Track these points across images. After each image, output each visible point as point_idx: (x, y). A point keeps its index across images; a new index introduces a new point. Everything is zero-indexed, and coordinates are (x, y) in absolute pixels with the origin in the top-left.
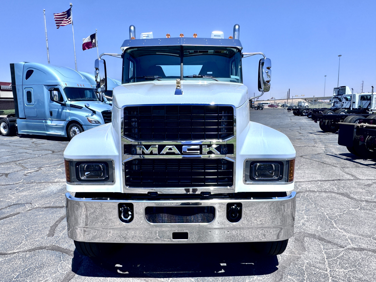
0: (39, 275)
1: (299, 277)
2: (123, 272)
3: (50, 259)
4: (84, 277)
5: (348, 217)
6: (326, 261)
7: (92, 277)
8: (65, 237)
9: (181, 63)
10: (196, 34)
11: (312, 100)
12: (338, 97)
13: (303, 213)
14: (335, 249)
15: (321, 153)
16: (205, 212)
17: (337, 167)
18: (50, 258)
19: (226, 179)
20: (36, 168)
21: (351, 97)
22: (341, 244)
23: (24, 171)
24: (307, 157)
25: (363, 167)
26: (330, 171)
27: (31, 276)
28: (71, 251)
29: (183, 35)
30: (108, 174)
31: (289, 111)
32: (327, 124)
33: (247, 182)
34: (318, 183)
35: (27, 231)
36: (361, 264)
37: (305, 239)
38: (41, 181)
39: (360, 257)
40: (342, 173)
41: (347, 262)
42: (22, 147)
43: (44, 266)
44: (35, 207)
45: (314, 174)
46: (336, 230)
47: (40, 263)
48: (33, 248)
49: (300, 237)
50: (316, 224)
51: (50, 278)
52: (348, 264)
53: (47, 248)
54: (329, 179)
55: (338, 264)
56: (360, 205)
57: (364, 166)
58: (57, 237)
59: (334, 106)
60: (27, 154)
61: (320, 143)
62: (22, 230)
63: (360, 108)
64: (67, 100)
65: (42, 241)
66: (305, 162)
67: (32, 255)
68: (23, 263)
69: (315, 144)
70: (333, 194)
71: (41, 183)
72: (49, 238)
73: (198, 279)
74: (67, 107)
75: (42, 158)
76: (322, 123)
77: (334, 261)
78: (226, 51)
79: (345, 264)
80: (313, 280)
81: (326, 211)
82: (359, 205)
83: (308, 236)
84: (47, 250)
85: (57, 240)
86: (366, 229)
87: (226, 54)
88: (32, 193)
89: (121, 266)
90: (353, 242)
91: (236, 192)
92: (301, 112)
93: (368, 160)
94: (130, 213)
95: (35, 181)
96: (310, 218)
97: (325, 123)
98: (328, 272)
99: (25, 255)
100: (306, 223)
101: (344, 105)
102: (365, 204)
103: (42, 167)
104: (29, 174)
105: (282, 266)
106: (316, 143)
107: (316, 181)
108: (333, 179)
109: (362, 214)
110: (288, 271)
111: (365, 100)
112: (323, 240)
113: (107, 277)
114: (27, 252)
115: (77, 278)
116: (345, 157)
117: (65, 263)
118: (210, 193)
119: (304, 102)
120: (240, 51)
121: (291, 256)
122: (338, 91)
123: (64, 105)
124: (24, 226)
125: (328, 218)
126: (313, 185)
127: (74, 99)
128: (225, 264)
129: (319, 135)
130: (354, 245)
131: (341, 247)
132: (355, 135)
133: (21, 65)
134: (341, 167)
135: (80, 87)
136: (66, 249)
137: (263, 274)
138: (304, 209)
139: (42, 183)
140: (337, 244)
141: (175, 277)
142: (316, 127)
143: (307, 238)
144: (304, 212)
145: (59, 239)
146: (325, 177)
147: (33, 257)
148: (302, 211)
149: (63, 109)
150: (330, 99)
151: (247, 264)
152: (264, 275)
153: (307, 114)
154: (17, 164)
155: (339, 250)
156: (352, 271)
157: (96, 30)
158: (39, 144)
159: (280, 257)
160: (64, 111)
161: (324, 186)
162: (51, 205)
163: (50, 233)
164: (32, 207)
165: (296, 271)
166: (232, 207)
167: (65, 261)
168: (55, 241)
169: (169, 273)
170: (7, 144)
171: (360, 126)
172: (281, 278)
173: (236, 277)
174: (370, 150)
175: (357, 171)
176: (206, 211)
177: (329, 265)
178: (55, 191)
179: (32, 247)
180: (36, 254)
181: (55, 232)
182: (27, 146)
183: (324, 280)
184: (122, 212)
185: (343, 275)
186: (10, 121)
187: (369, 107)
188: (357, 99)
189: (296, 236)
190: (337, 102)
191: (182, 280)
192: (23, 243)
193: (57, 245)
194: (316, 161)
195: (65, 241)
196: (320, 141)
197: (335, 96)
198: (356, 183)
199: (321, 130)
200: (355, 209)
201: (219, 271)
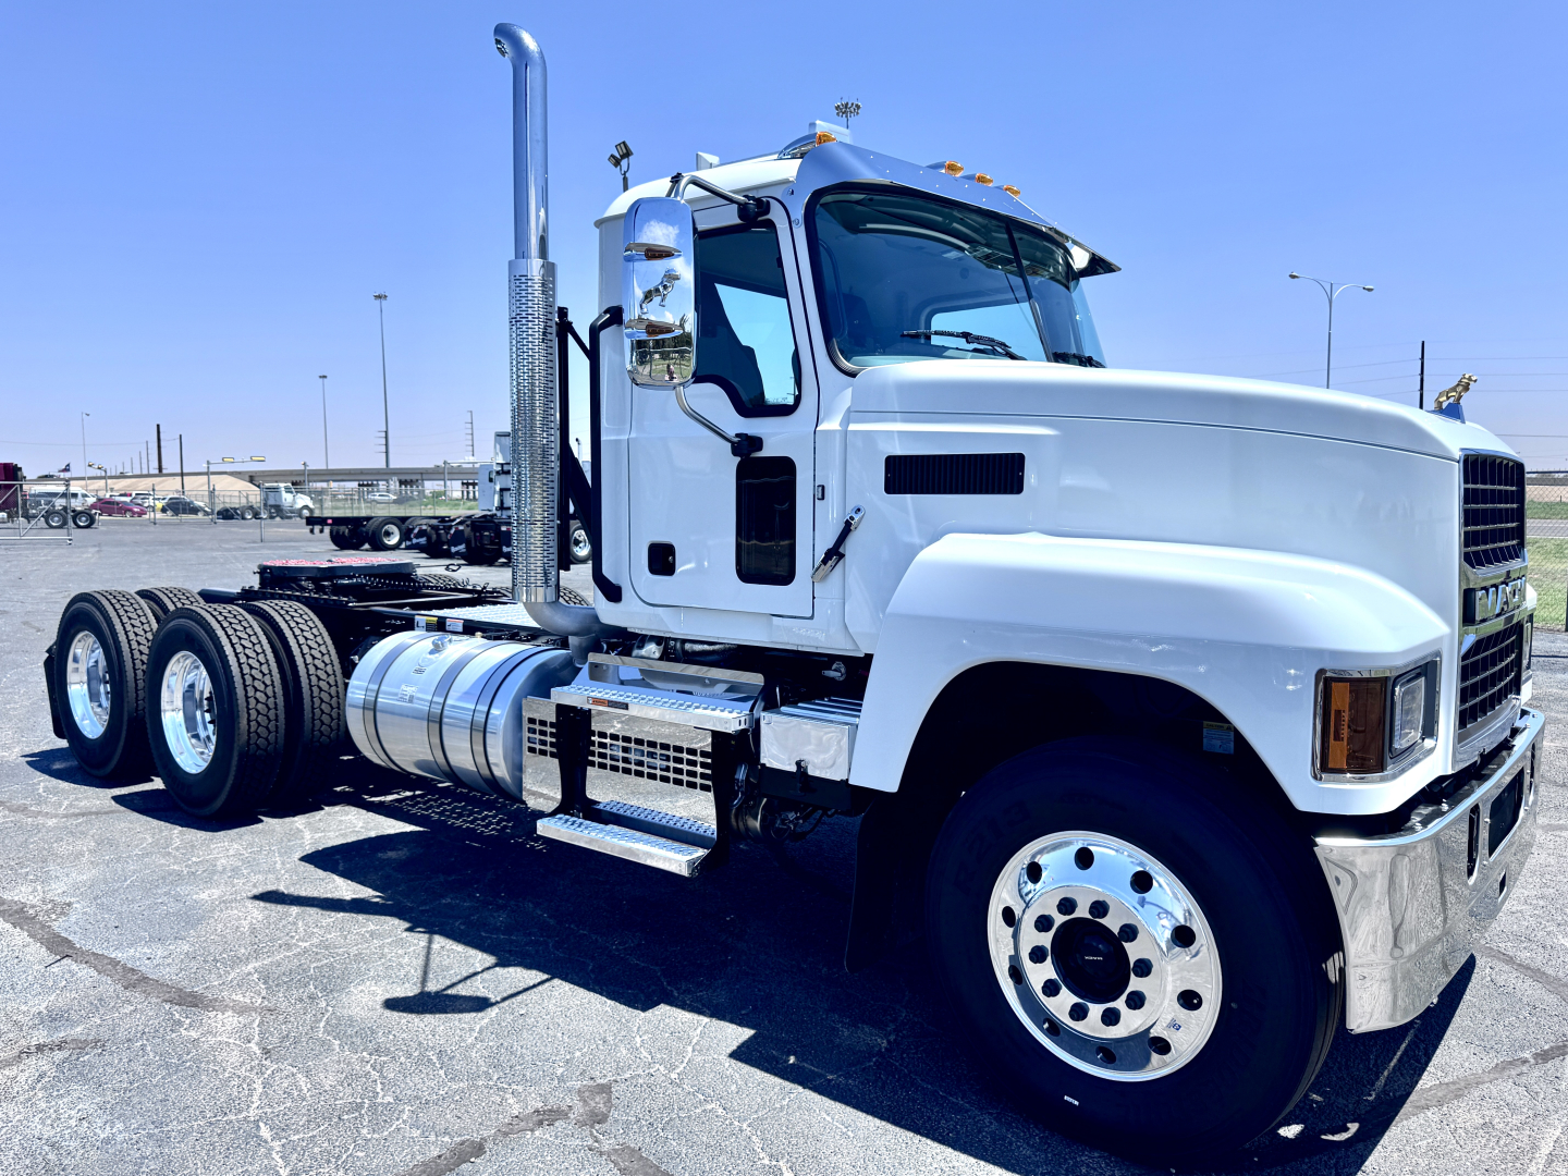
92: (374, 533)
119: (289, 491)
197: (502, 465)
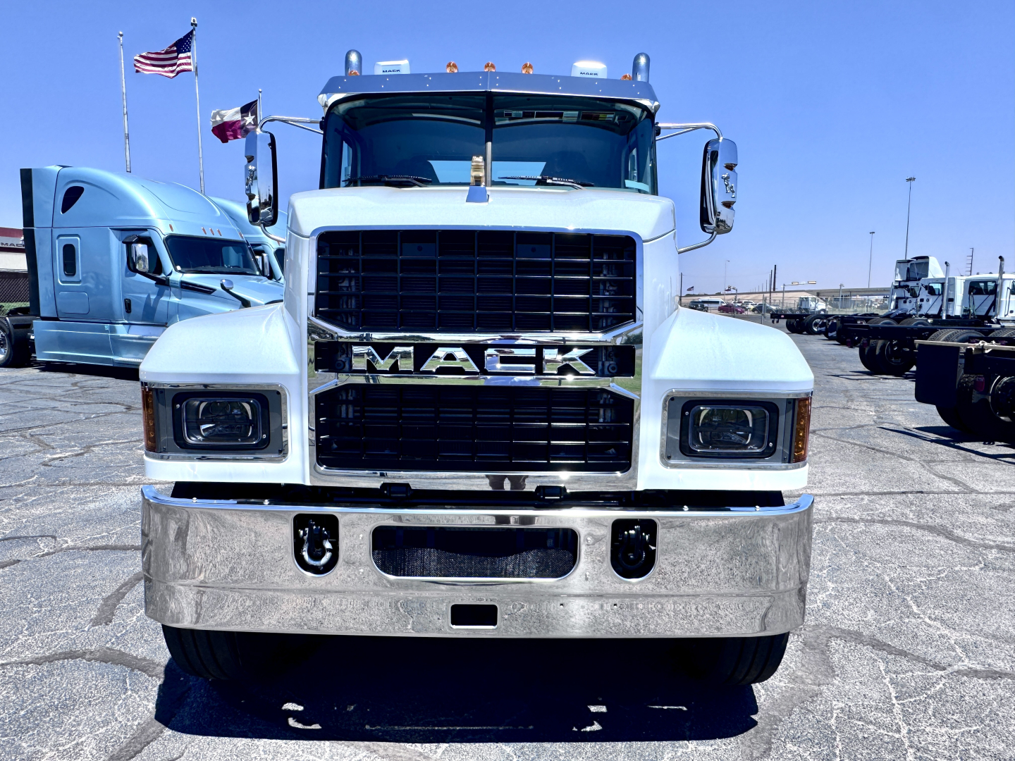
0: (58, 729)
1: (820, 748)
2: (304, 724)
3: (94, 686)
4: (189, 735)
5: (953, 589)
6: (897, 705)
7: (213, 738)
8: (144, 628)
9: (487, 141)
10: (530, 65)
11: (836, 294)
12: (907, 286)
13: (824, 575)
14: (920, 673)
15: (865, 425)
16: (548, 545)
17: (912, 460)
18: (94, 682)
19: (612, 451)
20: (76, 448)
21: (943, 284)
22: (937, 661)
23: (44, 453)
24: (829, 433)
25: (984, 463)
26: (892, 470)
27: (36, 732)
28: (158, 665)
29: (493, 66)
30: (267, 429)
31: (776, 320)
32: (880, 353)
33: (672, 462)
34: (862, 499)
35: (35, 609)
36: (998, 715)
37: (833, 643)
38: (87, 479)
39: (992, 696)
40: (926, 475)
41: (958, 709)
42: (44, 394)
43: (74, 705)
44: (65, 546)
45: (849, 475)
46: (920, 621)
47: (65, 696)
48: (47, 654)
49: (818, 637)
50: (863, 604)
51: (88, 737)
52: (959, 715)
53: (87, 657)
54: (892, 490)
55: (930, 713)
56: (983, 557)
57: (988, 459)
58: (119, 627)
59: (896, 307)
60: (56, 412)
61: (861, 399)
62: (22, 605)
63: (968, 315)
64: (174, 270)
65: (74, 636)
66: (824, 446)
67: (43, 674)
68: (14, 693)
69: (848, 401)
70: (906, 529)
71: (88, 484)
72: (97, 627)
73: (523, 747)
74: (173, 289)
75: (98, 423)
76: (867, 349)
77: (918, 704)
78: (612, 116)
79: (952, 712)
80: (860, 756)
81: (888, 570)
82: (980, 559)
83: (839, 636)
84: (89, 660)
85: (119, 635)
86: (1003, 621)
87: (612, 123)
88: (60, 511)
89: (301, 708)
90: (971, 654)
91: (640, 488)
92: (807, 324)
93: (997, 443)
94: (328, 545)
95: (70, 480)
96: (843, 588)
97: (874, 349)
98: (902, 734)
99: (21, 672)
100: (832, 601)
101: (923, 306)
102: (998, 556)
103: (94, 446)
104: (56, 462)
105: (769, 714)
106: (852, 401)
107: (856, 494)
108: (902, 490)
109: (990, 580)
110: (785, 730)
111: (982, 294)
112: (884, 647)
113: (256, 738)
114: (30, 665)
115: (169, 740)
116: (933, 436)
117: (137, 696)
118: (562, 491)
119: (814, 300)
120: (650, 115)
121: (792, 688)
122: (908, 269)
123: (164, 284)
124: (29, 596)
125: (894, 588)
126: (849, 505)
127: (192, 269)
128: (603, 709)
129: (859, 382)
130: (974, 662)
131: (937, 667)
132: (961, 373)
133: (50, 172)
134: (924, 461)
135: (209, 235)
136: (144, 659)
137: (713, 737)
138: (826, 564)
139: (92, 485)
140: (924, 660)
141: (458, 742)
142: (850, 361)
143: (839, 642)
144: (825, 571)
145: (124, 631)
146: (880, 485)
147: (46, 678)
148: (821, 570)
149: (160, 294)
150: (885, 293)
151: (665, 708)
152: (718, 741)
153: (823, 329)
154: (25, 437)
155: (930, 674)
156: (972, 732)
157: (260, 92)
158: (93, 388)
159: (763, 691)
160: (163, 299)
161: (878, 506)
162: (112, 542)
163: (100, 615)
164: (55, 547)
165: (811, 731)
166: (628, 532)
167: (138, 690)
168: (113, 637)
169: (438, 730)
170: (4, 386)
171: (975, 349)
172: (767, 749)
173: (634, 742)
174: (1002, 418)
175: (969, 471)
176: (550, 542)
177: (904, 716)
178: (124, 507)
179: (44, 652)
180: (55, 670)
181: (117, 612)
182: (59, 391)
183: (892, 757)
184: (304, 540)
185: (947, 743)
186: (16, 326)
187: (992, 313)
188: (960, 292)
189: (807, 633)
190: (905, 299)
191: (478, 749)
192: (19, 641)
193: (118, 648)
194: (856, 444)
195: (142, 637)
196: (861, 394)
197: (900, 282)
198: (966, 502)
199: (863, 368)
200: (970, 566)
201: (585, 727)
